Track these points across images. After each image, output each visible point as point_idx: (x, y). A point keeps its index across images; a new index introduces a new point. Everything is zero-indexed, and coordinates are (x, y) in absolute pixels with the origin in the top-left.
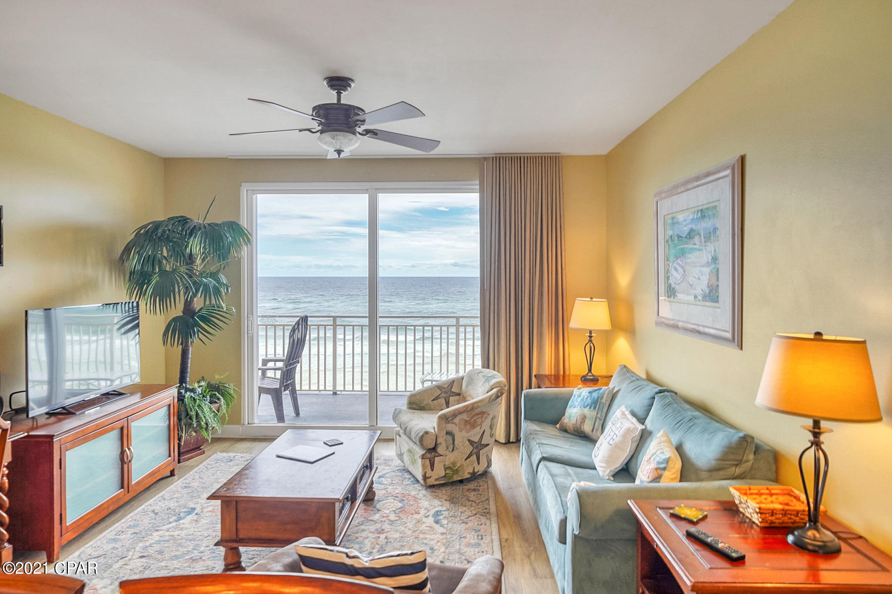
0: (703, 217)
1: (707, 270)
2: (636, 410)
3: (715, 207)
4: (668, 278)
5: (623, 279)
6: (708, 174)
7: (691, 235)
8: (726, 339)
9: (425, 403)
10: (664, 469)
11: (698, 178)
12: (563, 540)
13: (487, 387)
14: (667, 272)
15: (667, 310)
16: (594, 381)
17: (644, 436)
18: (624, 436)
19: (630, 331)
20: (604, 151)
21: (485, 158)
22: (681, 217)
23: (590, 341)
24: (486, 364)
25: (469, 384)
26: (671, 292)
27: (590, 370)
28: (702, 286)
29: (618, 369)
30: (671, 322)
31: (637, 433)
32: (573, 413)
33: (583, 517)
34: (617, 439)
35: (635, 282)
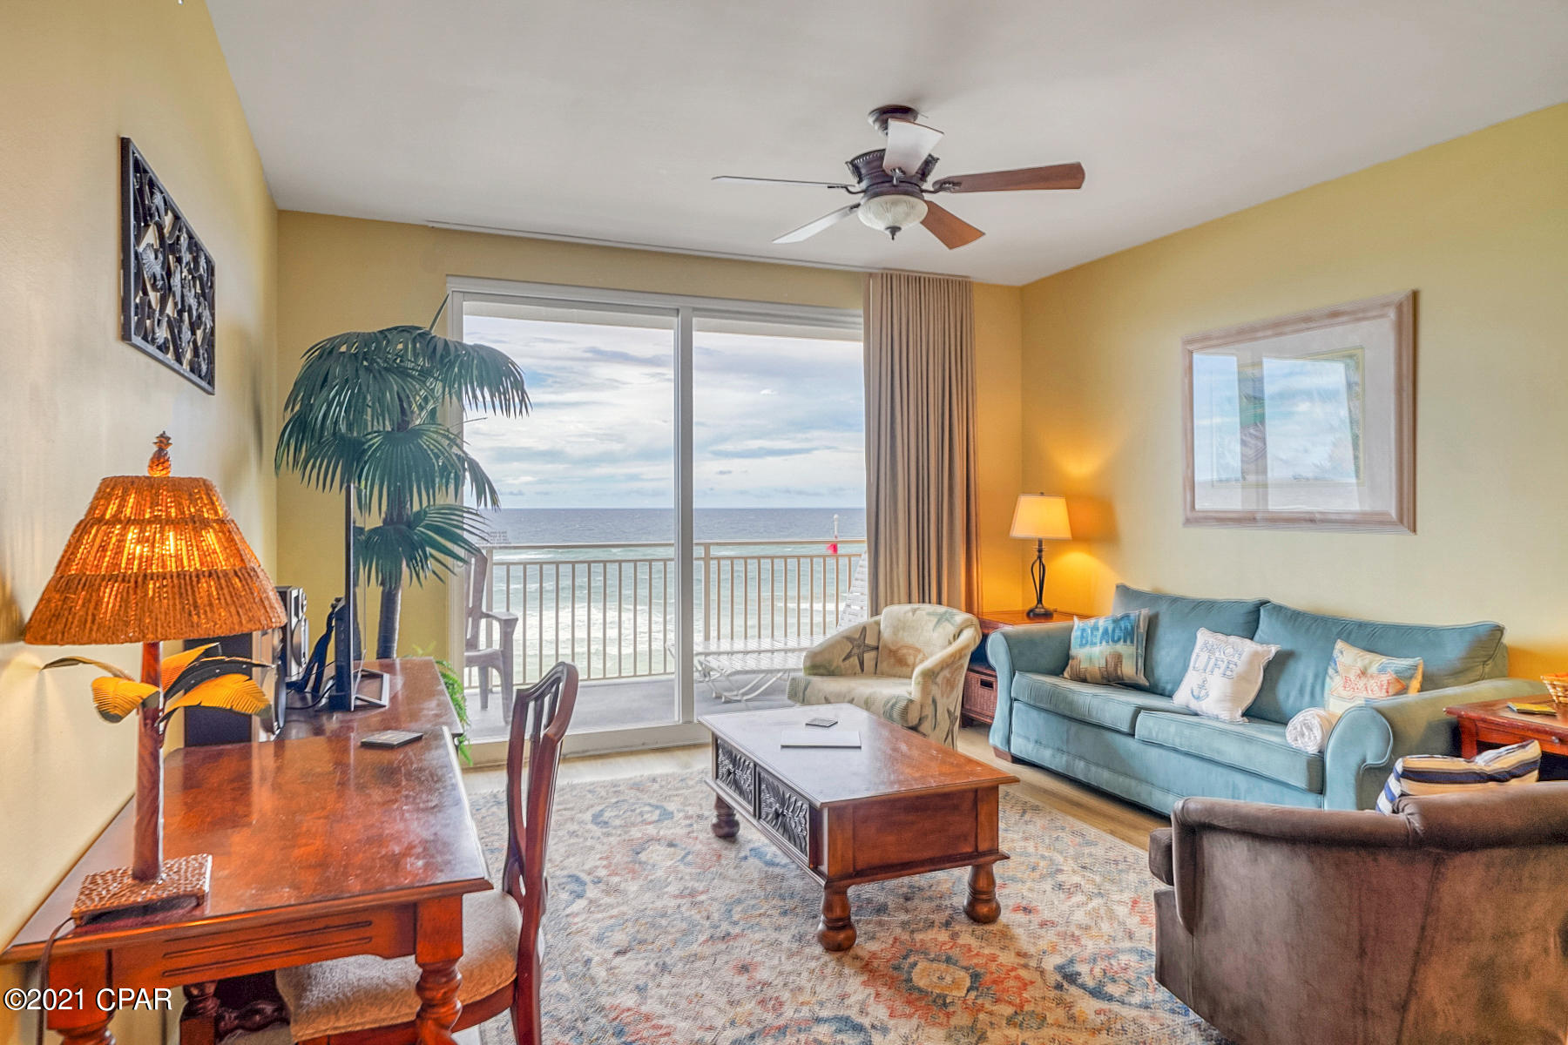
5: (1079, 468)
9: (835, 664)
21: (871, 275)
23: (1039, 558)
27: (1040, 601)
29: (1115, 591)
31: (1272, 657)
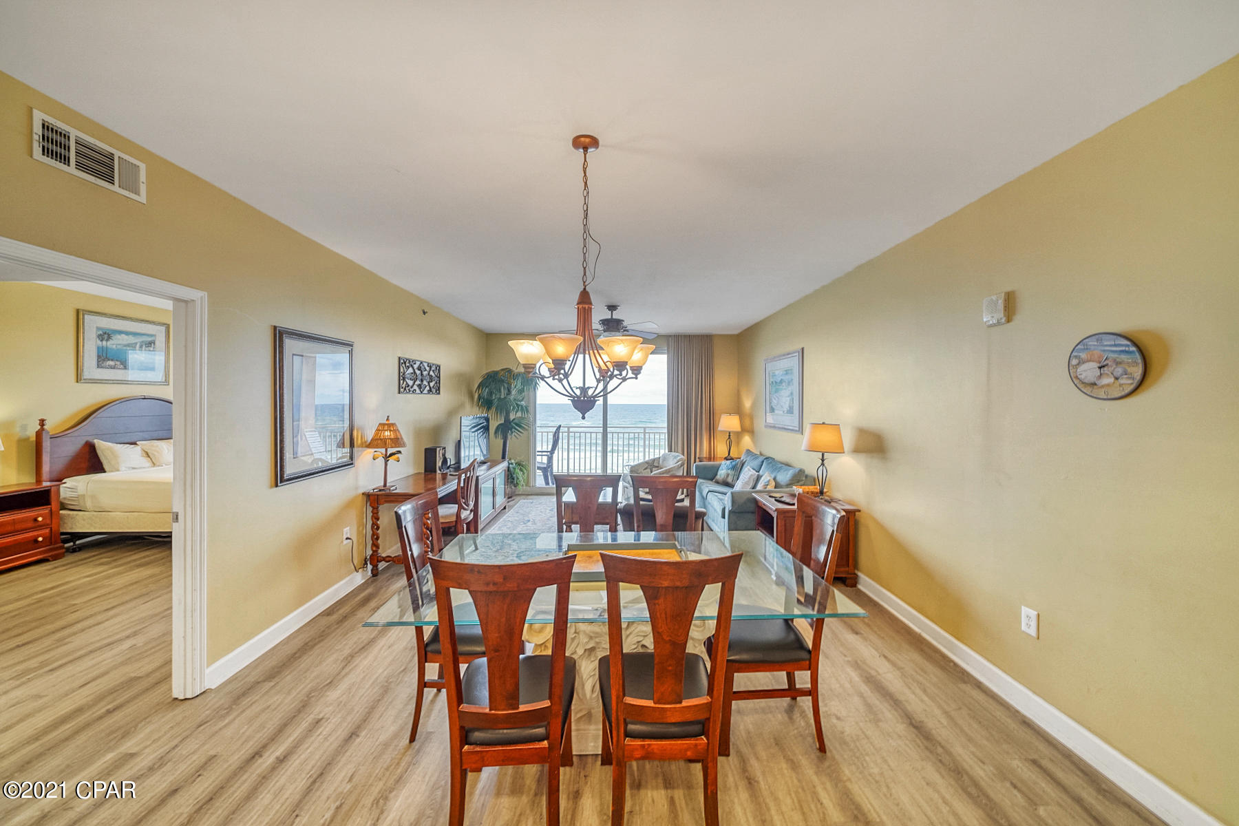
0: (787, 374)
1: (788, 399)
2: (755, 468)
3: (791, 370)
4: (770, 403)
5: (747, 404)
6: (788, 354)
7: (781, 381)
8: (796, 431)
9: (640, 471)
10: (767, 485)
11: (784, 355)
12: (724, 517)
13: (676, 461)
14: (770, 399)
15: (770, 420)
16: (732, 459)
17: (758, 478)
18: (750, 478)
19: (752, 432)
20: (736, 332)
22: (777, 373)
23: (729, 438)
24: (670, 450)
25: (664, 460)
26: (772, 410)
27: (729, 454)
28: (786, 407)
29: (745, 451)
30: (772, 425)
31: (756, 476)
32: (722, 473)
33: (733, 502)
34: (746, 480)
35: (754, 405)
